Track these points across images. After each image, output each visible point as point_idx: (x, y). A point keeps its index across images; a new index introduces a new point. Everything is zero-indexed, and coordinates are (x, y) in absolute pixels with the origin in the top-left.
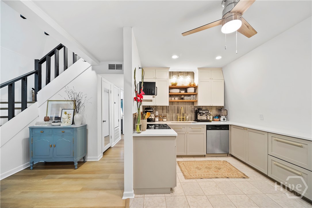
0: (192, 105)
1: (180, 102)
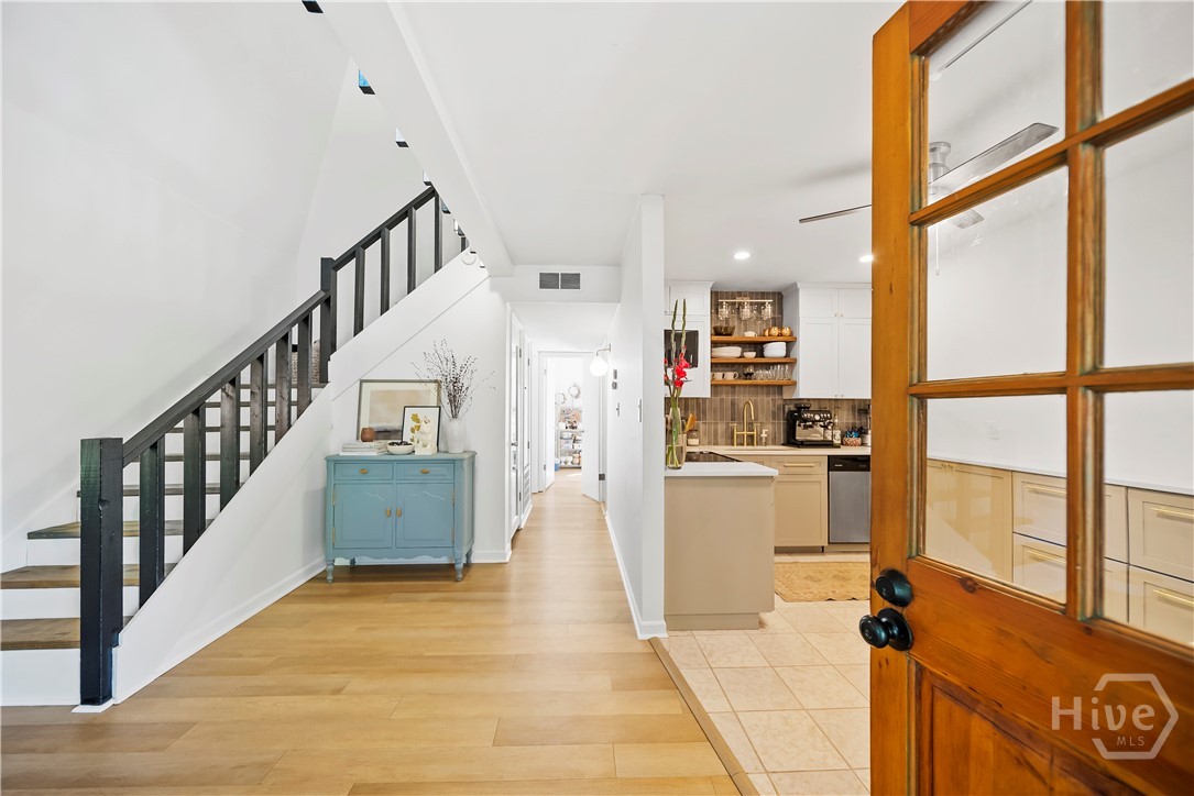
0: (777, 397)
1: (740, 385)
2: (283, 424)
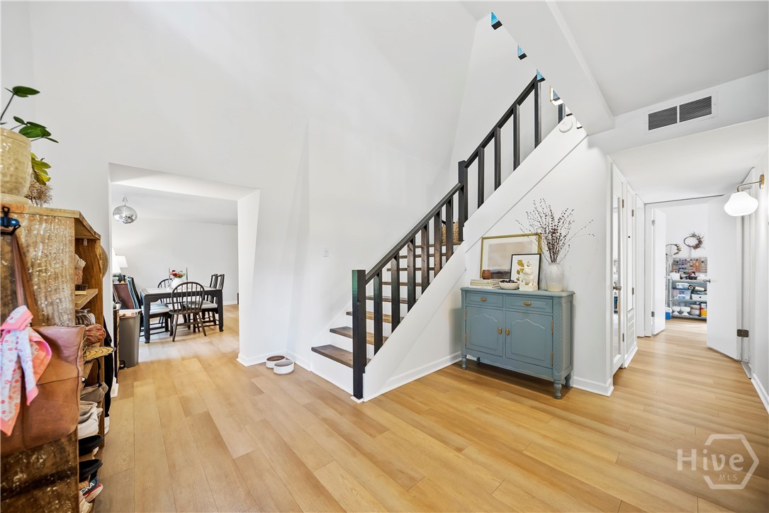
2: (438, 266)
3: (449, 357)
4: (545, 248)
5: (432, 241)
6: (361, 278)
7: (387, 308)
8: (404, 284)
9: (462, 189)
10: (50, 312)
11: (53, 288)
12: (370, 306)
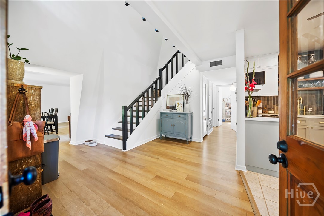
0: (319, 94)
2: (152, 105)
3: (156, 136)
4: (185, 99)
5: (150, 96)
6: (125, 108)
7: (135, 120)
8: (140, 111)
9: (161, 78)
10: (34, 117)
11: (35, 109)
12: (129, 119)
